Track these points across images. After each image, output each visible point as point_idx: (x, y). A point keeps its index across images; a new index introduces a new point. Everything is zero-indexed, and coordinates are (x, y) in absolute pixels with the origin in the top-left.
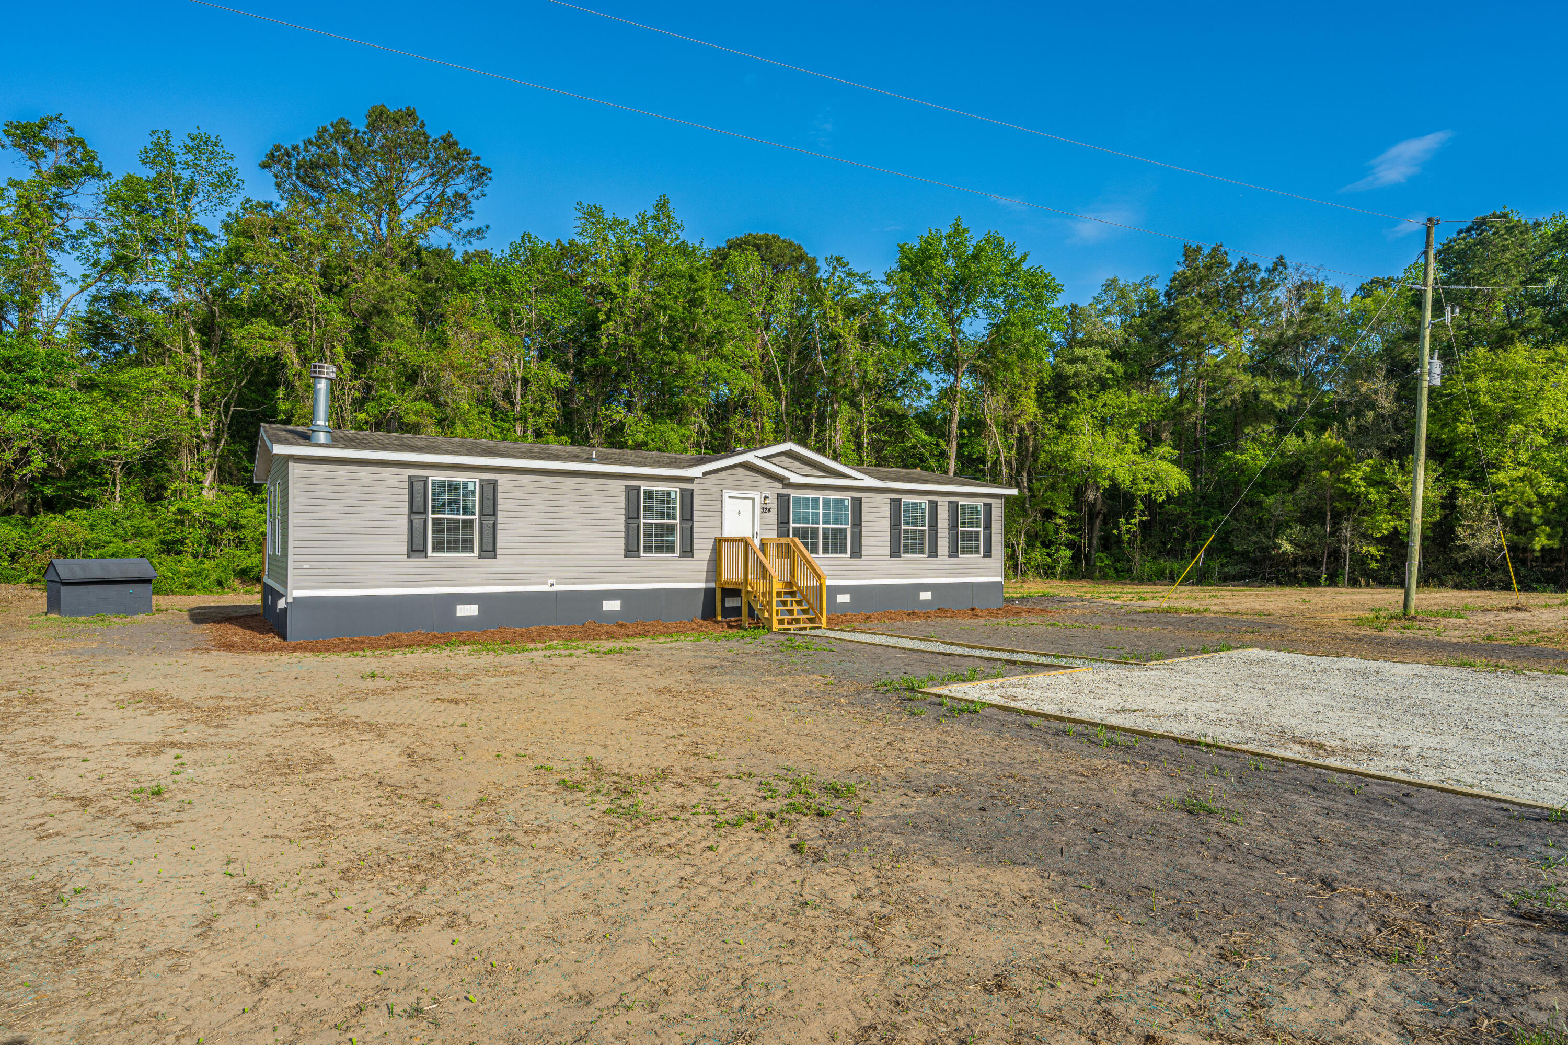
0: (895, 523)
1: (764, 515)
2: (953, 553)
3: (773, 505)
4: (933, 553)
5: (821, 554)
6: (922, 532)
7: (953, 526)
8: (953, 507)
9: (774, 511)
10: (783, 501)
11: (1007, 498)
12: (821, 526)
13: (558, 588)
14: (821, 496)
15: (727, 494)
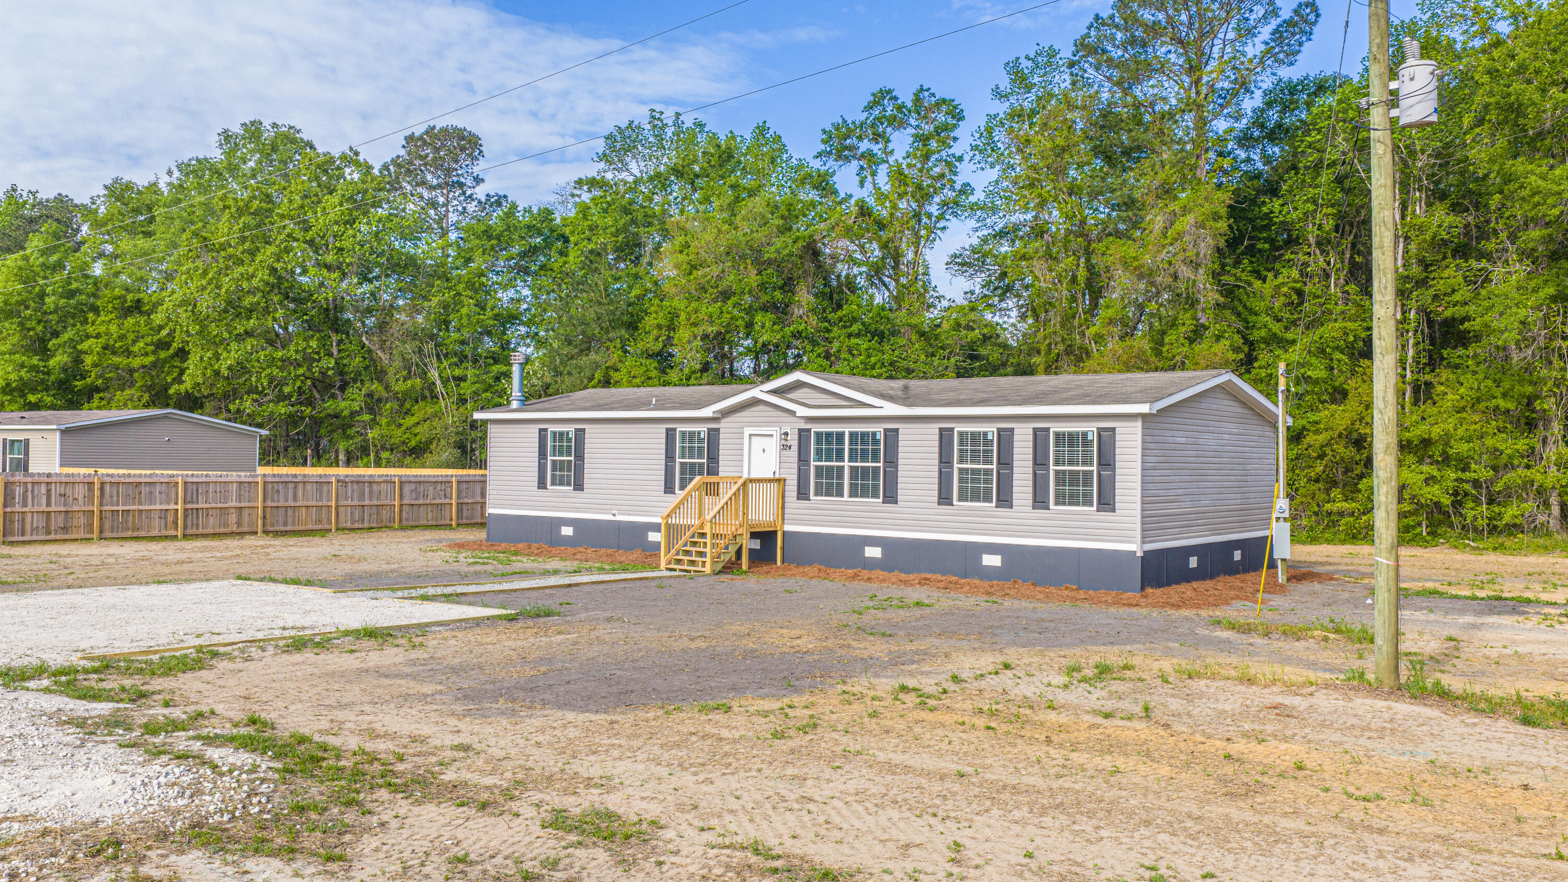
0: (945, 460)
1: (784, 452)
2: (1040, 502)
3: (793, 440)
4: (1005, 500)
5: (846, 498)
6: (988, 472)
7: (1039, 462)
8: (1040, 437)
9: (795, 448)
10: (803, 434)
11: (1143, 416)
12: (846, 464)
13: (619, 518)
14: (847, 429)
15: (747, 431)
